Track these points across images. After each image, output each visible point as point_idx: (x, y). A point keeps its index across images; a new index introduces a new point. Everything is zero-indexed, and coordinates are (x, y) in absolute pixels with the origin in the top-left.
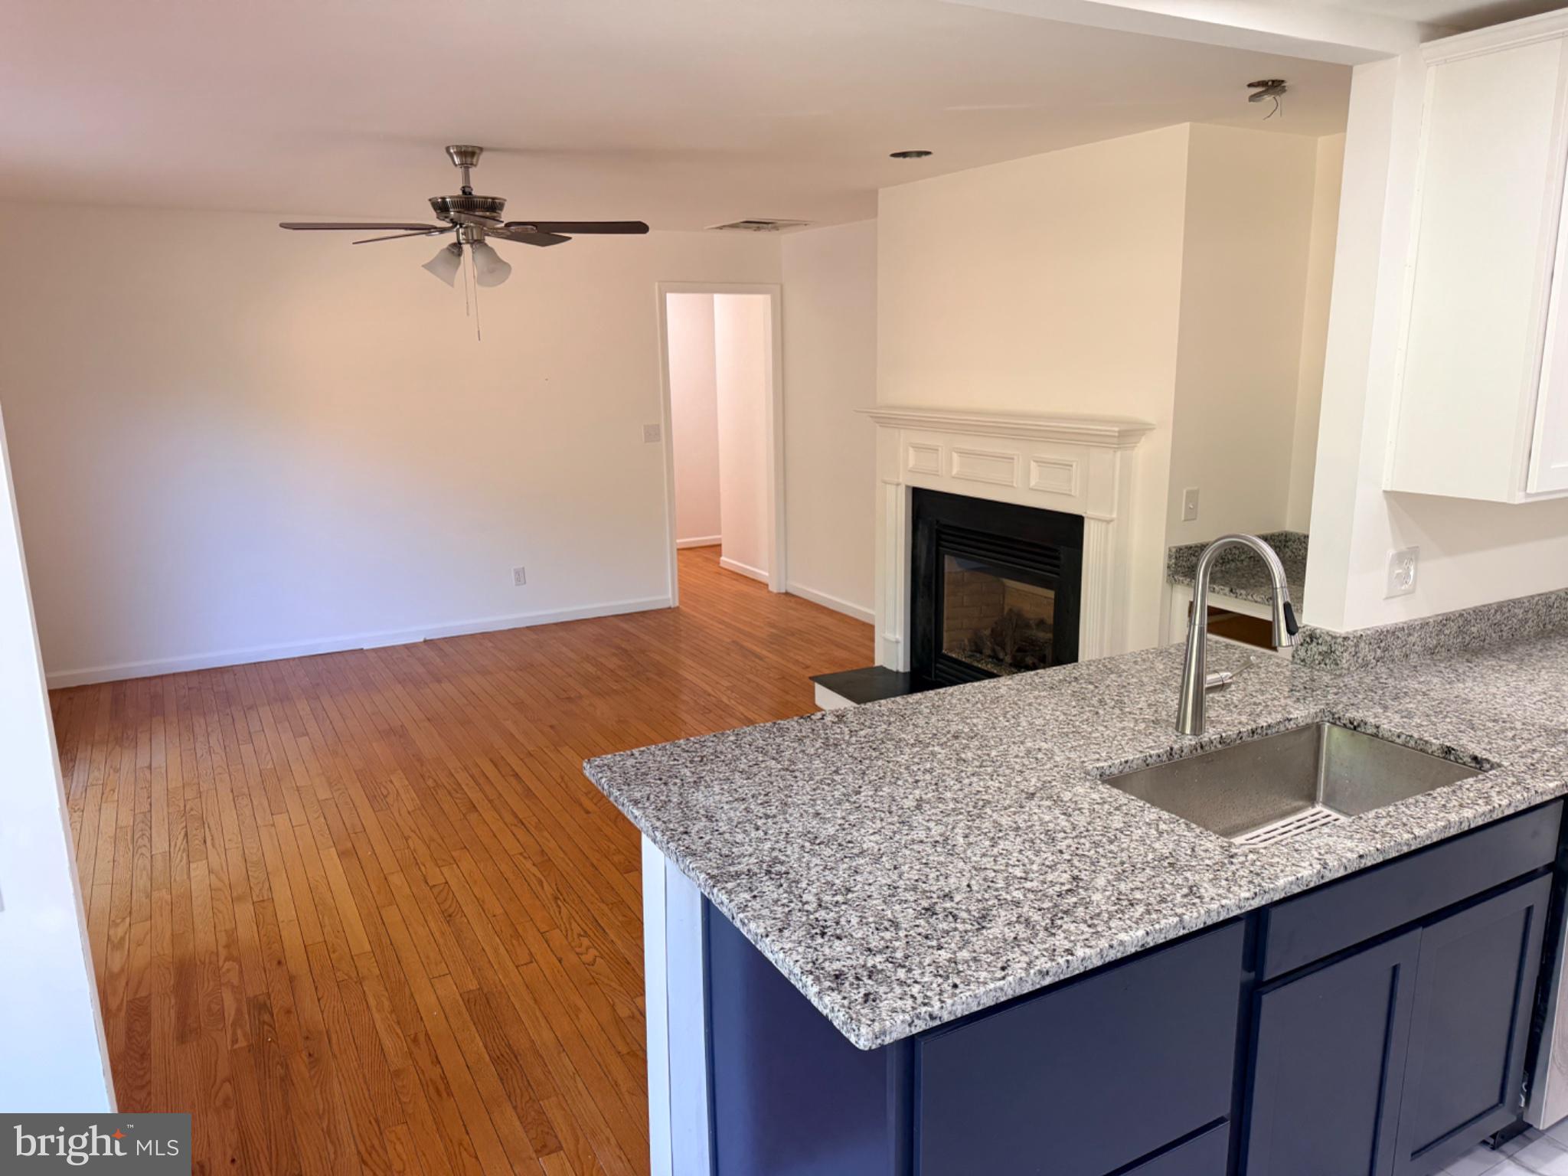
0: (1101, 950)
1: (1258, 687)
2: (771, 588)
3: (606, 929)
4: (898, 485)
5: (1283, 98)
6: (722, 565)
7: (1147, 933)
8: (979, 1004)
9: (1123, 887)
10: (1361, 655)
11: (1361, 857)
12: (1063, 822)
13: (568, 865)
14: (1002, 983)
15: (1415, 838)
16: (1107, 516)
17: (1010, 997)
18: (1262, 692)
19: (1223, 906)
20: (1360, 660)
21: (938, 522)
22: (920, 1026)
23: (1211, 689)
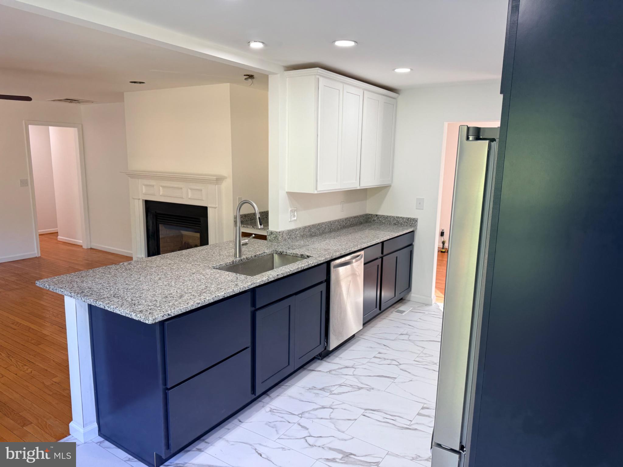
0: (213, 298)
1: (257, 247)
2: (83, 247)
3: (34, 362)
4: (139, 199)
5: (254, 80)
6: (58, 240)
7: (225, 293)
8: (181, 312)
9: (219, 286)
10: (284, 237)
11: (278, 275)
12: (203, 277)
13: (11, 346)
14: (187, 306)
15: (291, 271)
16: (214, 206)
17: (190, 310)
18: (258, 248)
19: (244, 287)
20: (284, 238)
21: (156, 212)
22: (165, 318)
23: (243, 245)
